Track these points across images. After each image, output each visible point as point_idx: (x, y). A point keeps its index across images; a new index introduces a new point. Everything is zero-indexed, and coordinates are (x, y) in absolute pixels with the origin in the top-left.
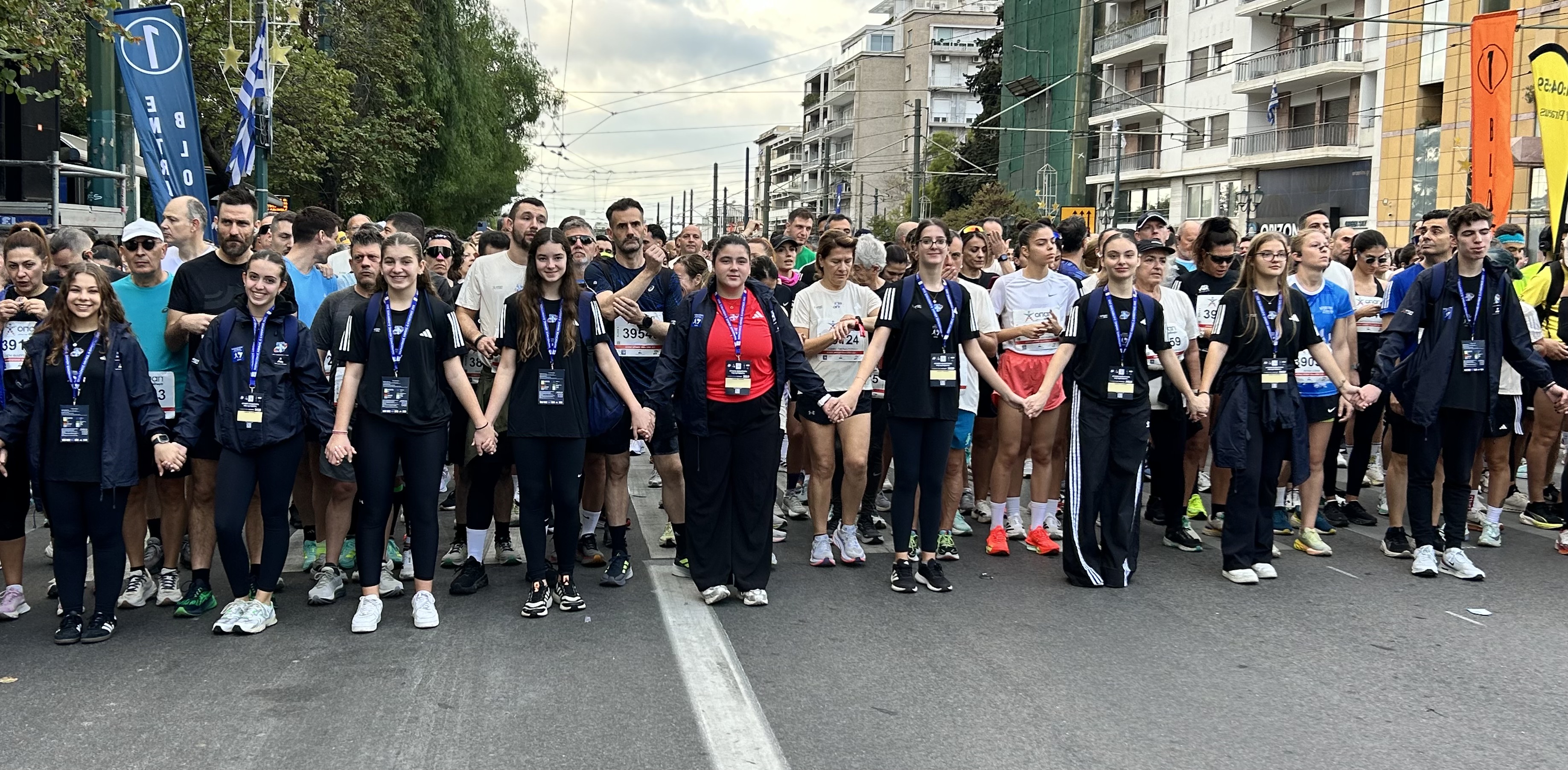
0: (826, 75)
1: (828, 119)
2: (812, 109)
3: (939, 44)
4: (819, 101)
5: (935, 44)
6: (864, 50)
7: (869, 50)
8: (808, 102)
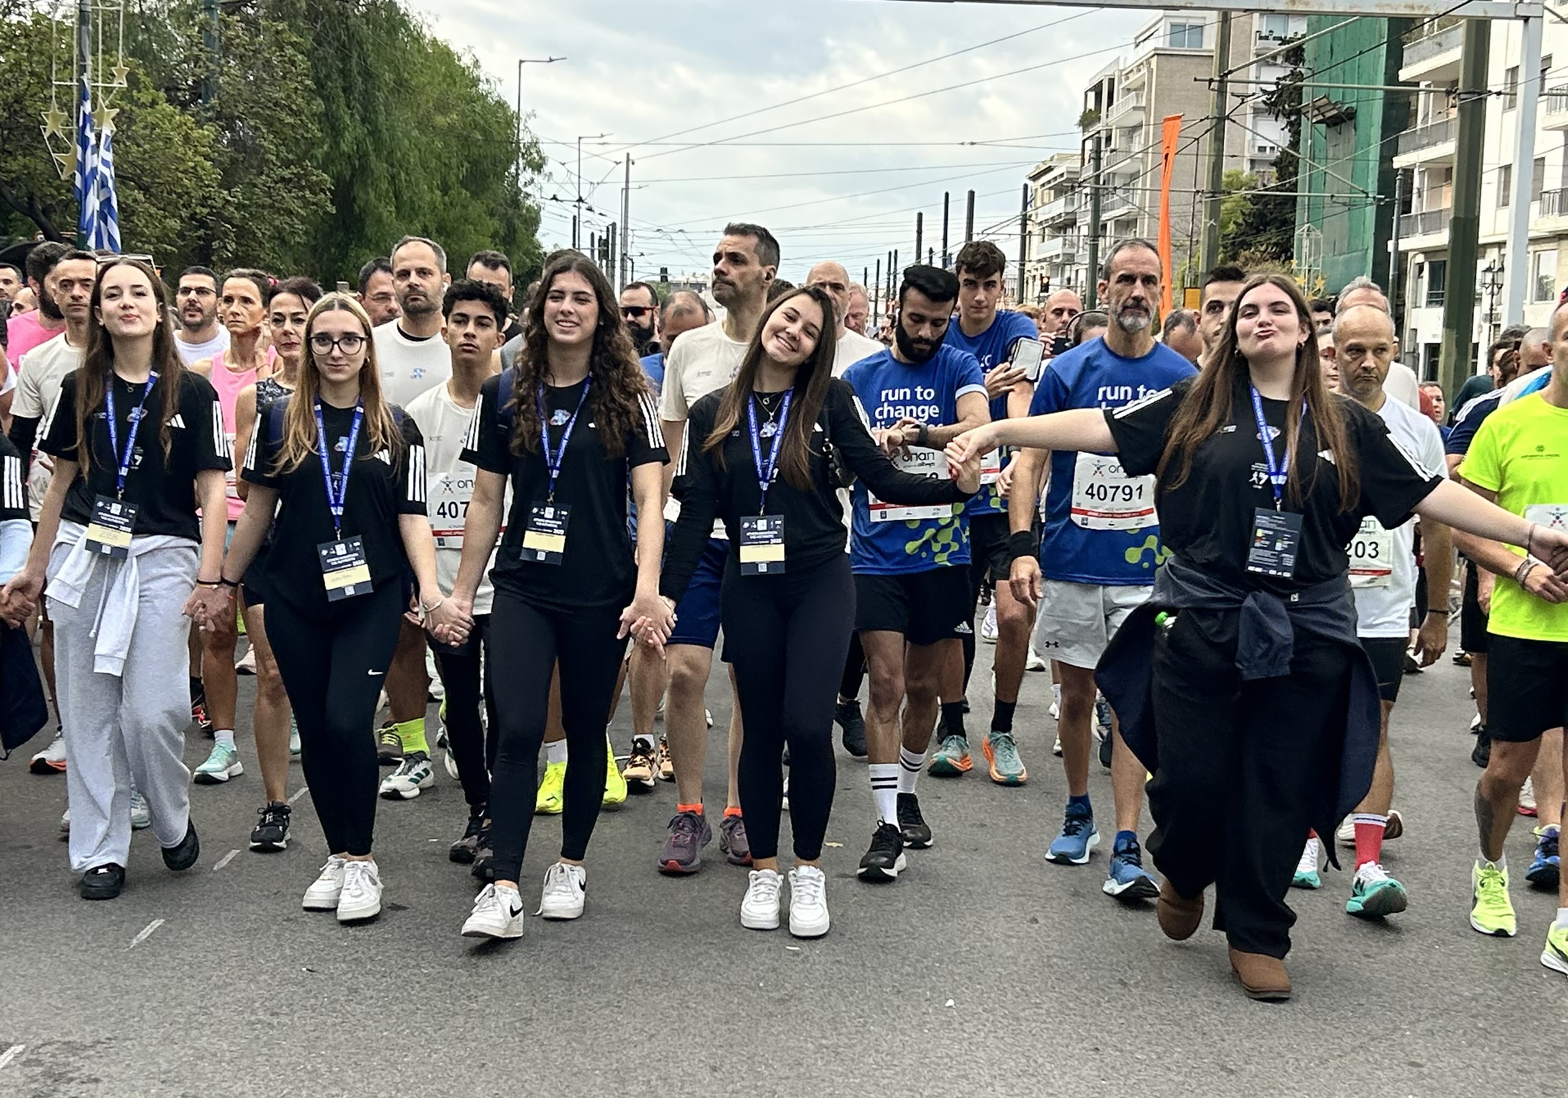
0: (1111, 81)
1: (1112, 147)
2: (1092, 130)
3: (1267, 38)
4: (1099, 119)
5: (1261, 38)
6: (1161, 46)
7: (1167, 46)
8: (1088, 120)
